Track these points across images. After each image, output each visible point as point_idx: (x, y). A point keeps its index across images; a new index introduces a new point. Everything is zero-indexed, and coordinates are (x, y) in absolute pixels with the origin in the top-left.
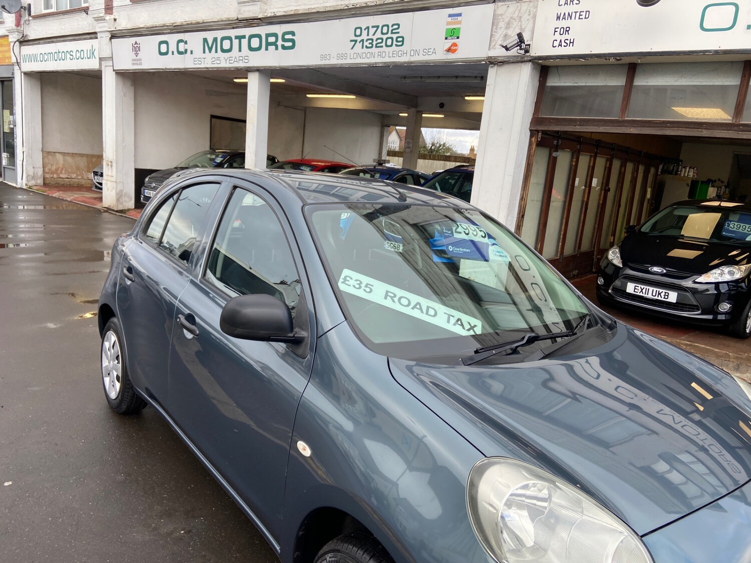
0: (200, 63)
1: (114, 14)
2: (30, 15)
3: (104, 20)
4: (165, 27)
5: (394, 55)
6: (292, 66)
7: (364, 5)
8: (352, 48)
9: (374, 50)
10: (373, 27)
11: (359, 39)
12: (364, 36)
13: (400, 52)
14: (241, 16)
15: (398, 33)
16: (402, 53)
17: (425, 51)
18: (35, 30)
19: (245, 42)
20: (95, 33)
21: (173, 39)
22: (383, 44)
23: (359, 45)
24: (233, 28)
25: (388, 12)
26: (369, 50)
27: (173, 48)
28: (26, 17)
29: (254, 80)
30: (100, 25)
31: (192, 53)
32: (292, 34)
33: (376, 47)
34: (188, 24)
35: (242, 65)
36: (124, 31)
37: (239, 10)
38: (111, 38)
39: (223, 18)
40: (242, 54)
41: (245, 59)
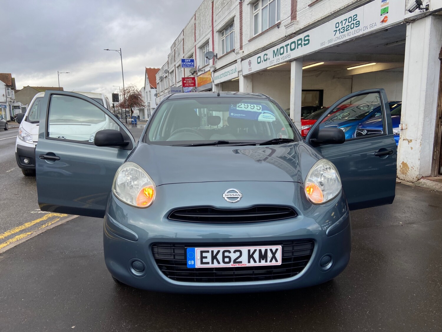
0: (272, 63)
1: (243, 49)
2: (217, 58)
3: (239, 53)
4: (259, 50)
5: (355, 33)
6: (308, 53)
7: (339, 10)
8: (335, 35)
9: (346, 33)
10: (344, 20)
11: (338, 29)
12: (340, 27)
13: (358, 30)
14: (287, 35)
15: (357, 19)
17: (371, 25)
18: (219, 65)
19: (289, 47)
20: (236, 60)
21: (262, 55)
22: (350, 28)
23: (338, 32)
24: (284, 41)
25: (351, 10)
26: (343, 34)
27: (262, 59)
28: (216, 60)
29: (293, 66)
30: (238, 56)
31: (269, 59)
32: (308, 36)
33: (346, 31)
34: (267, 45)
35: (288, 59)
36: (245, 56)
37: (286, 32)
38: (241, 61)
39: (280, 38)
40: (288, 54)
41: (289, 55)
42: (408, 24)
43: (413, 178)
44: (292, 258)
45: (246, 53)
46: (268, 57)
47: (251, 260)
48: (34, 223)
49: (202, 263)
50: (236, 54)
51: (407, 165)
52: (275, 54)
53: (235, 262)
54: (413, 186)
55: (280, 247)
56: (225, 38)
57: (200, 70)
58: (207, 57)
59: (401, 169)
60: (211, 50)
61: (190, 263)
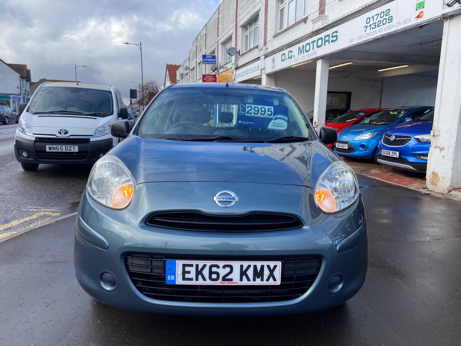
0: (297, 61)
1: (267, 46)
4: (284, 46)
5: (387, 29)
6: (334, 51)
7: (371, 4)
8: (365, 32)
9: (377, 29)
10: (376, 15)
11: (369, 25)
12: (372, 22)
13: (391, 26)
14: (314, 30)
15: (389, 14)
16: (392, 26)
17: (404, 21)
18: (241, 62)
19: (315, 43)
20: (259, 58)
21: (286, 51)
22: (381, 24)
23: (369, 28)
24: (311, 38)
25: (384, 4)
26: (374, 30)
27: (287, 56)
28: (238, 56)
29: (319, 64)
30: (261, 53)
31: (294, 57)
32: (336, 32)
33: (378, 27)
34: (292, 42)
35: (314, 57)
36: (269, 53)
37: (313, 27)
38: (265, 58)
39: (307, 33)
40: (314, 51)
41: (315, 53)
42: (446, 21)
43: (444, 190)
44: (294, 276)
45: (270, 49)
46: (293, 54)
47: (244, 277)
48: (22, 222)
49: (184, 279)
50: (260, 51)
51: (438, 175)
52: (300, 51)
53: (224, 279)
54: (443, 199)
55: (279, 264)
56: (248, 33)
57: (221, 67)
58: (229, 54)
59: (431, 179)
60: (234, 46)
61: (170, 278)
